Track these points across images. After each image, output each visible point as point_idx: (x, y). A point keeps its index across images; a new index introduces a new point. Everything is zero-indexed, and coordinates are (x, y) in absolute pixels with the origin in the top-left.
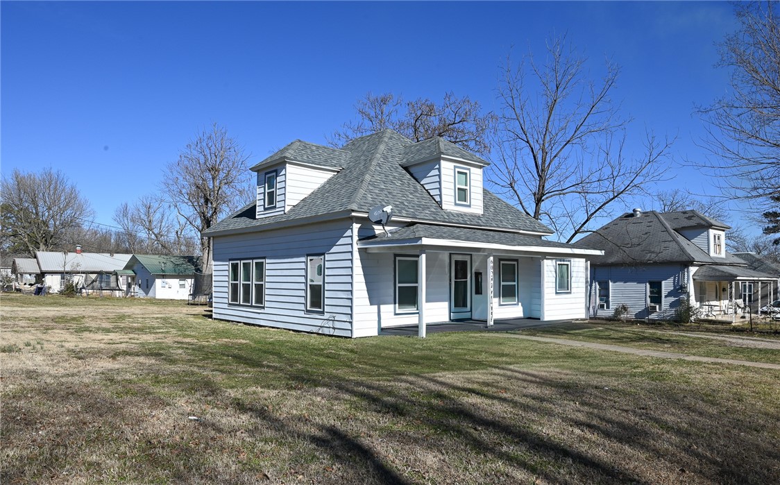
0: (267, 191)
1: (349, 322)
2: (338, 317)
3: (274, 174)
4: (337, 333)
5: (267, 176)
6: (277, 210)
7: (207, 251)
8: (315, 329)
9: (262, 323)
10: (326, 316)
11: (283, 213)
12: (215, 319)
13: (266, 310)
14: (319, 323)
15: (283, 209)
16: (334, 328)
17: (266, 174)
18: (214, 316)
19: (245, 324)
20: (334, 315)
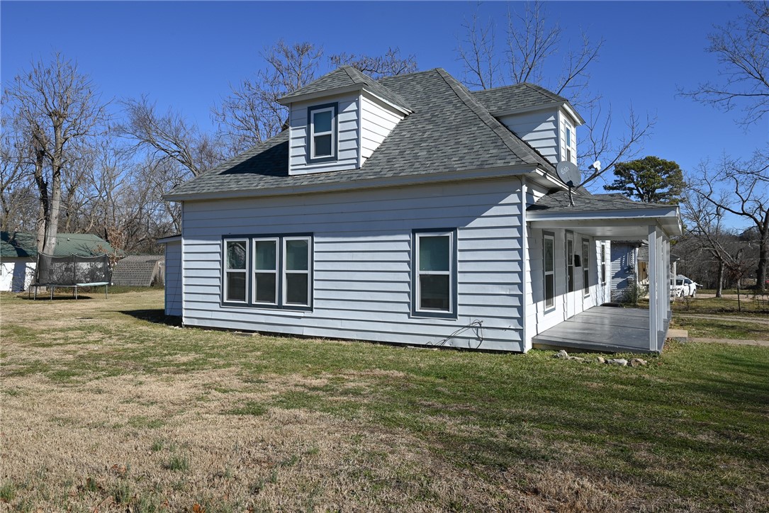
0: (313, 134)
1: (516, 330)
2: (486, 323)
3: (332, 109)
4: (484, 346)
5: (313, 112)
6: (339, 163)
7: (44, 225)
8: (434, 341)
9: (306, 332)
10: (461, 321)
11: (354, 167)
12: (187, 326)
13: (316, 313)
14: (449, 331)
15: (355, 161)
16: (478, 339)
17: (310, 109)
18: (185, 321)
19: (262, 333)
20: (480, 319)
